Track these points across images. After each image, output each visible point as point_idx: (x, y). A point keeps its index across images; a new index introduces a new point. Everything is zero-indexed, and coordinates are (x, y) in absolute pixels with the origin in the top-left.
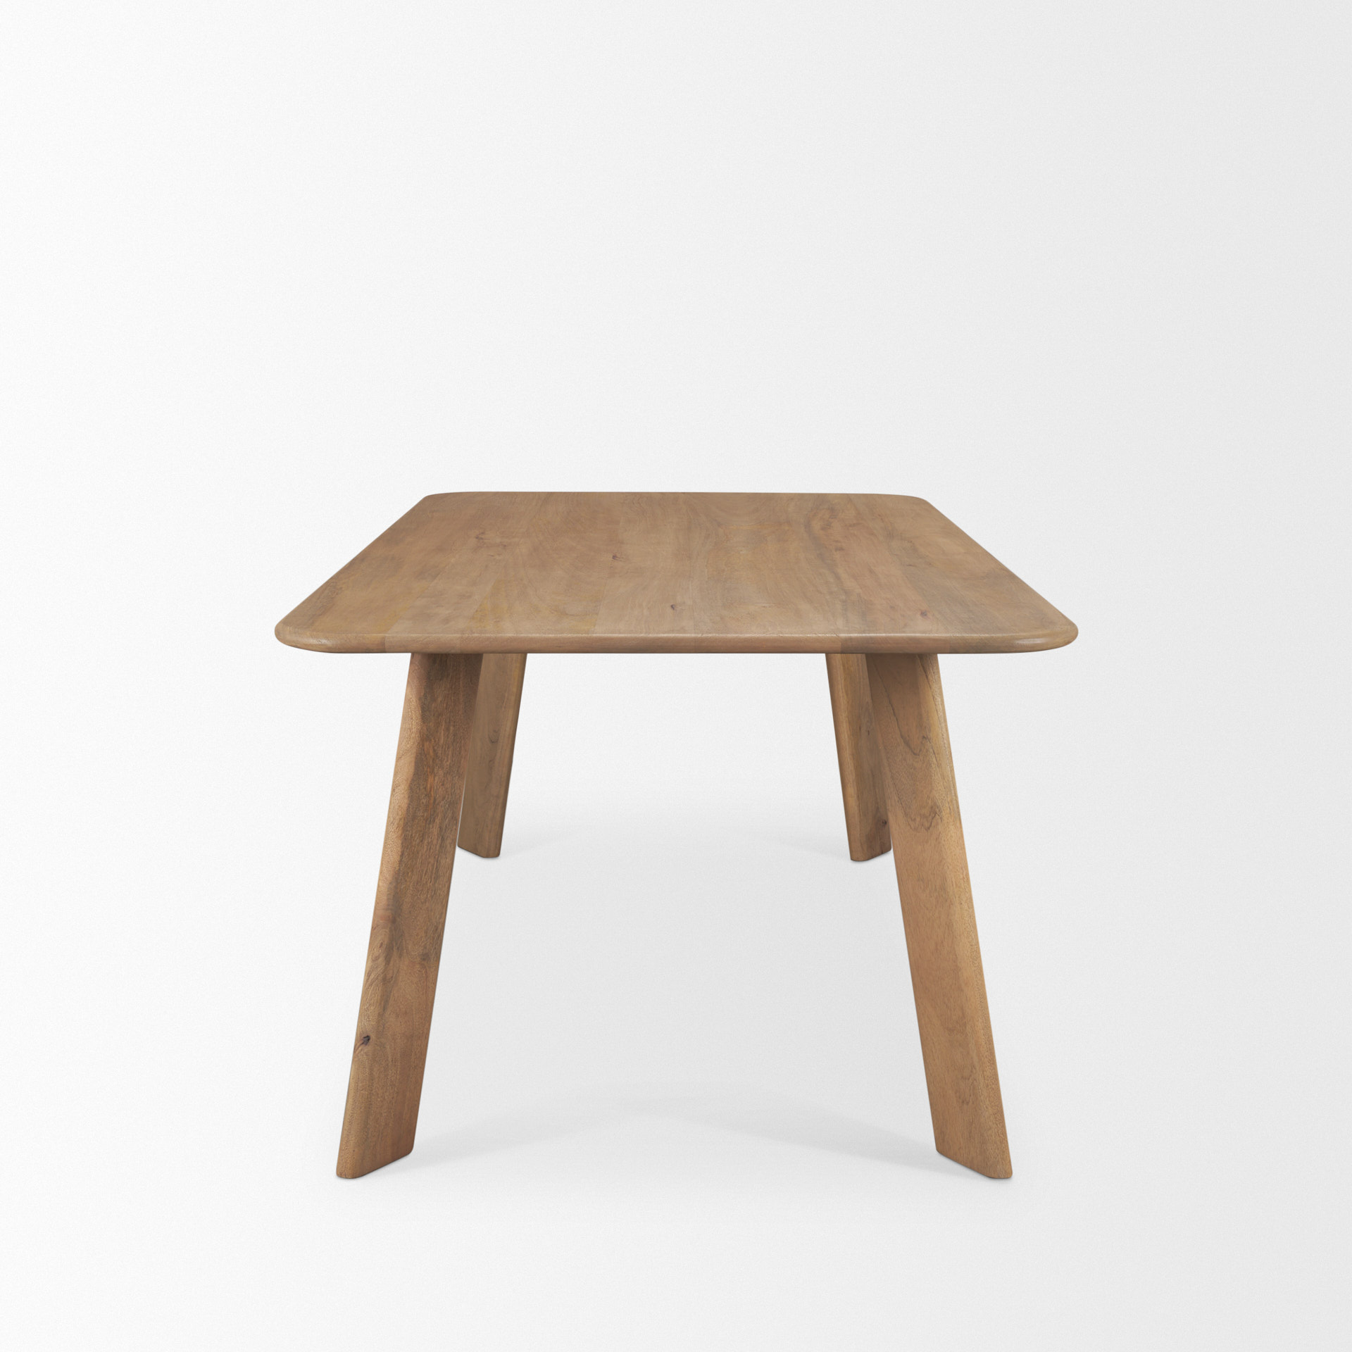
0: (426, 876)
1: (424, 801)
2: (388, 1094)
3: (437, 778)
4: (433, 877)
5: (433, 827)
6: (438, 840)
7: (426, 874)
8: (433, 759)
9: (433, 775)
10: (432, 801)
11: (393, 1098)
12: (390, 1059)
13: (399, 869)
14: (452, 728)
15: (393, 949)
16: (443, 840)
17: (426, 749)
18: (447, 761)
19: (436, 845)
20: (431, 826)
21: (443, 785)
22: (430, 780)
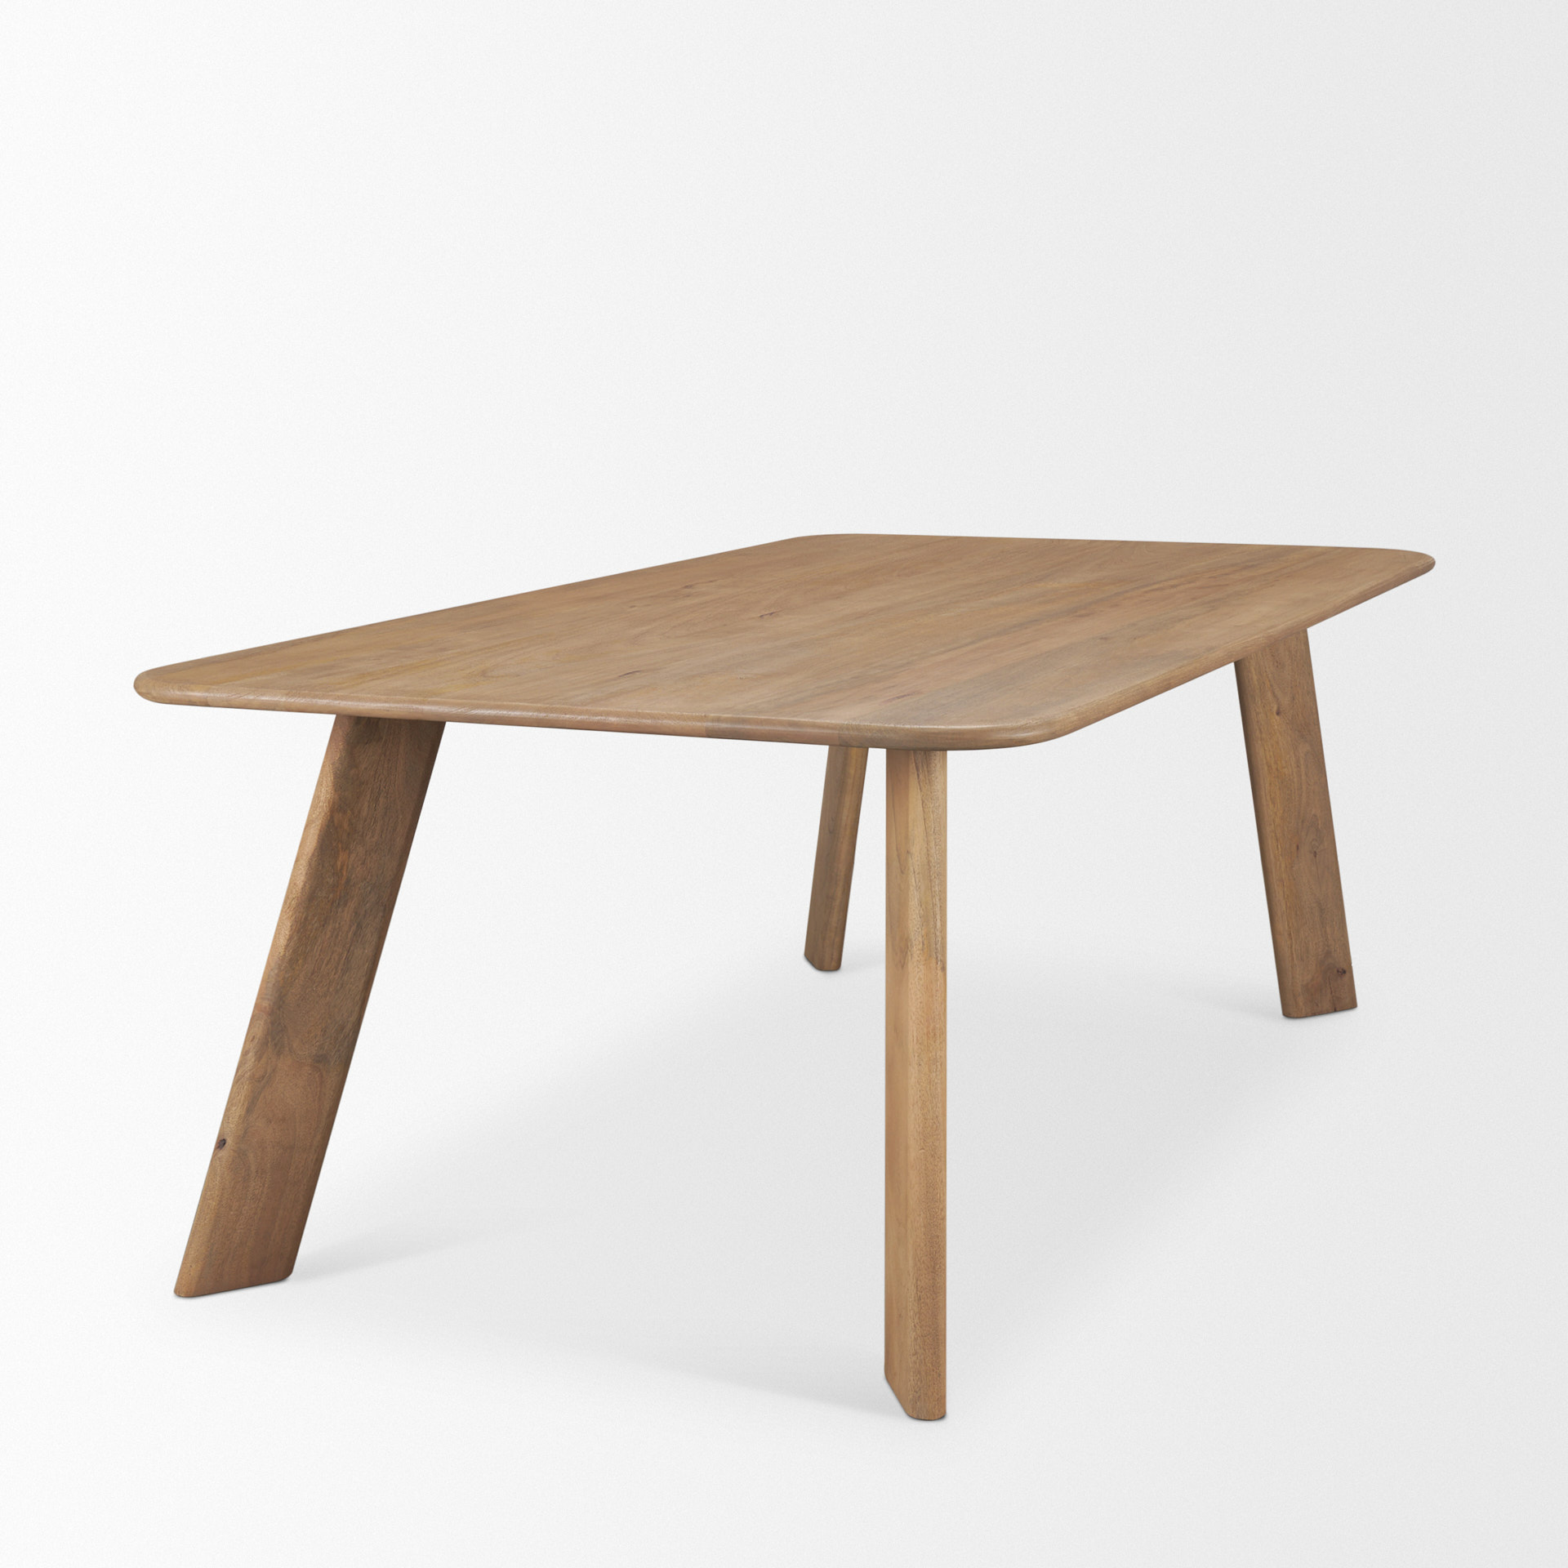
0: (329, 966)
1: (331, 881)
2: (246, 1208)
3: (353, 856)
4: (340, 968)
5: (343, 911)
6: (350, 926)
7: (327, 964)
8: (349, 834)
9: (348, 851)
10: (343, 882)
11: (255, 1214)
12: (253, 1168)
13: (284, 955)
14: (382, 800)
15: (267, 1045)
16: (359, 926)
17: (336, 821)
18: (373, 837)
19: (348, 932)
20: (340, 910)
21: (363, 863)
22: (342, 857)
